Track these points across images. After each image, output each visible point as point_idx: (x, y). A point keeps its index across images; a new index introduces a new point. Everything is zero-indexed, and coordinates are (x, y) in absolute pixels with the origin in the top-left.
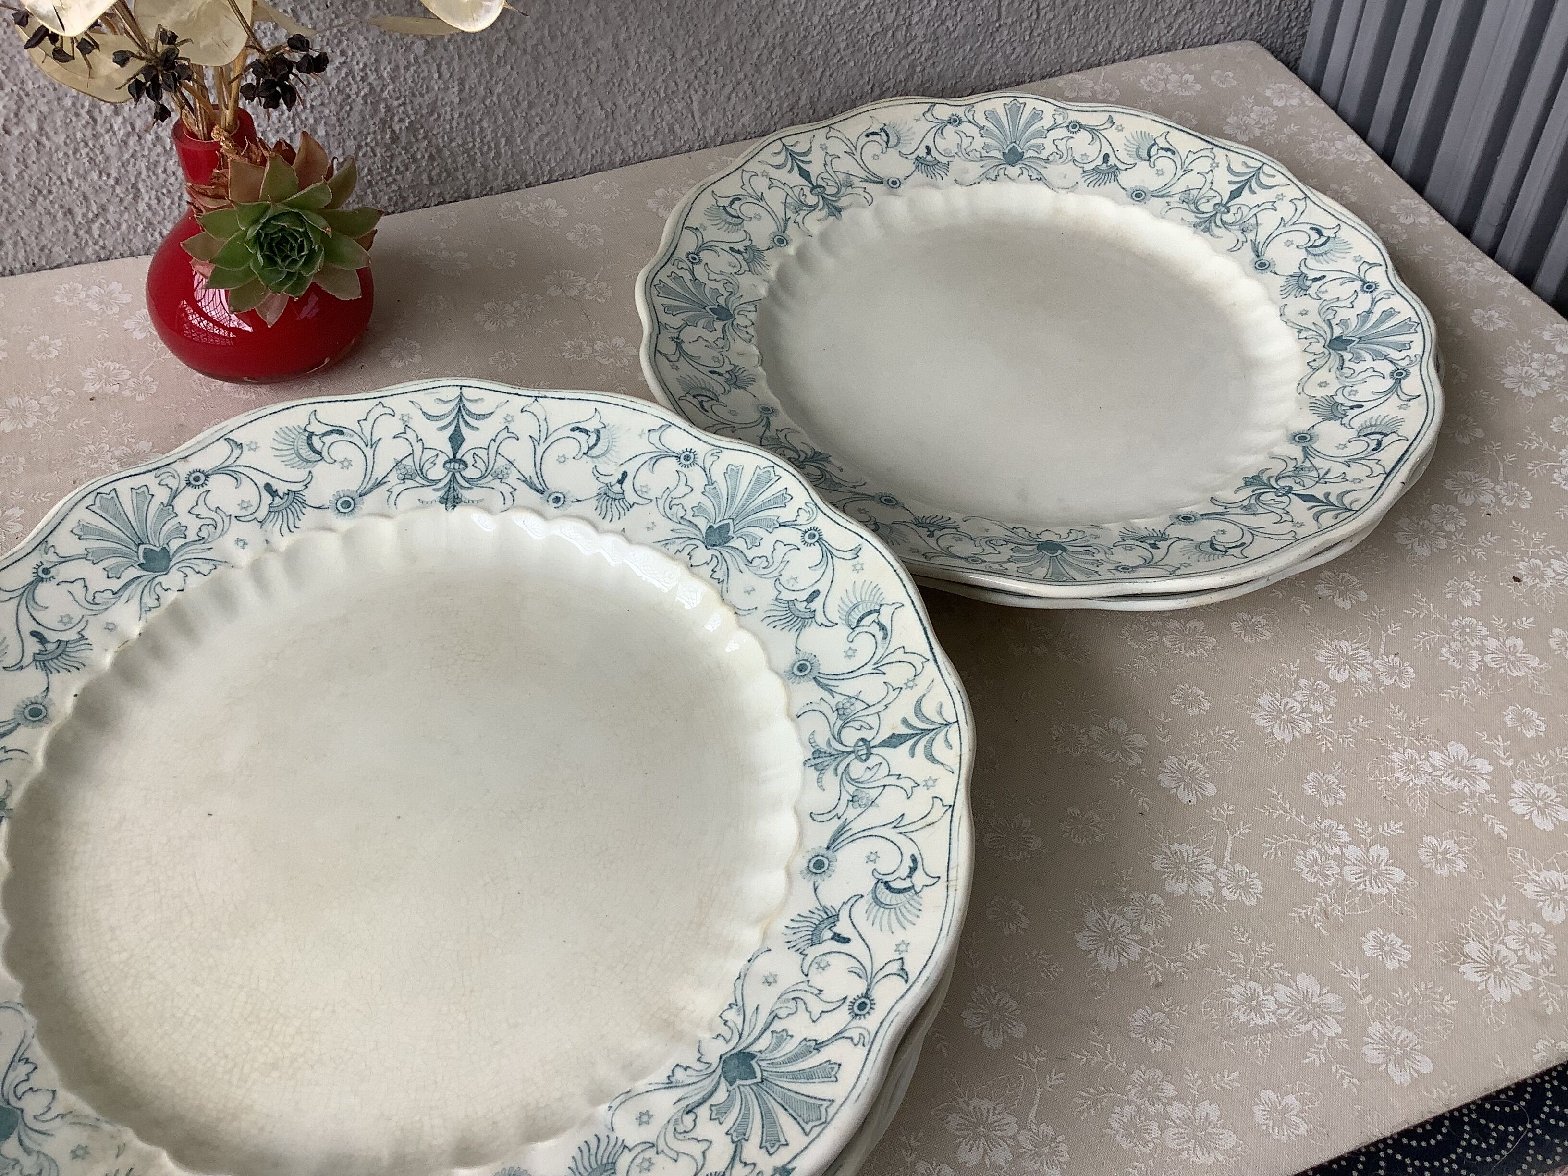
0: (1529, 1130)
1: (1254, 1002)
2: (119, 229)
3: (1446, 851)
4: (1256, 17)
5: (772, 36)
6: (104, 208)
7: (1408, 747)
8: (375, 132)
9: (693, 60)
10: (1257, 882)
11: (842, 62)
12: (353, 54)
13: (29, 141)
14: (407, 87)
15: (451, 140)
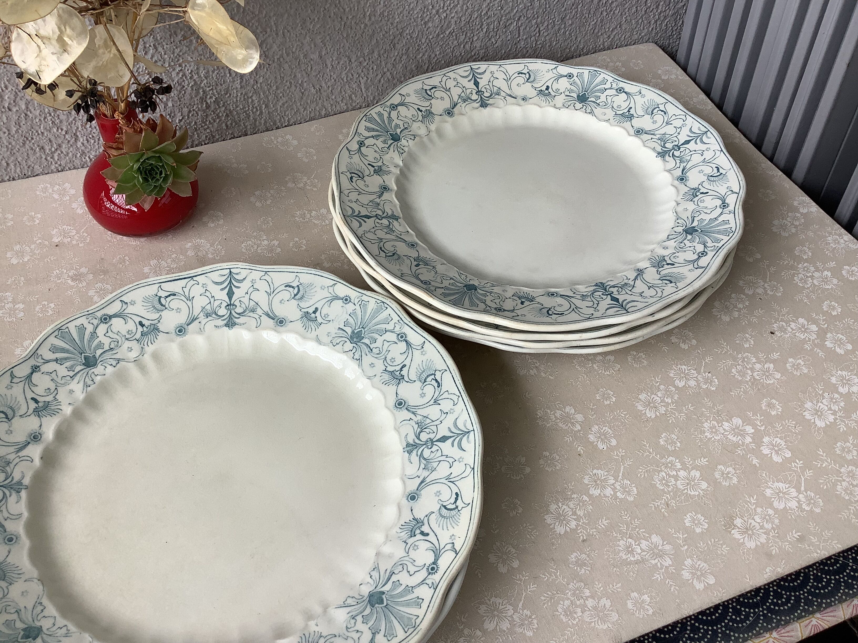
0: (761, 611)
1: (630, 549)
2: (67, 156)
3: (728, 473)
4: (654, 30)
5: (401, 50)
6: (60, 146)
7: (713, 420)
8: (197, 104)
9: (360, 63)
10: (635, 489)
11: (438, 61)
12: (186, 66)
13: (21, 114)
14: (213, 81)
15: (237, 107)
